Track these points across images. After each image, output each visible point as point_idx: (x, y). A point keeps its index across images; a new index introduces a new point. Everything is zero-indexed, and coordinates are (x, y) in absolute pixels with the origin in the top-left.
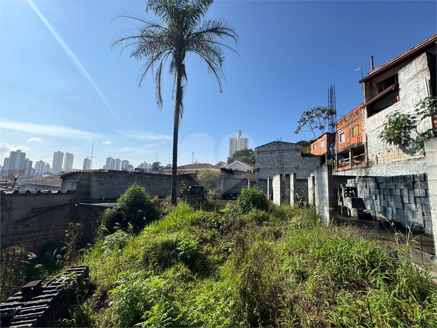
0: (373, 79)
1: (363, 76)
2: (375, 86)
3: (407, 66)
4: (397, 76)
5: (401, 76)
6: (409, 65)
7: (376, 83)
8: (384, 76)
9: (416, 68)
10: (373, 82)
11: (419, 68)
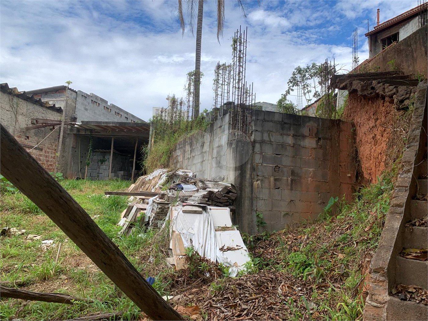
0: (378, 35)
1: (369, 29)
2: (380, 42)
3: (406, 26)
4: (398, 33)
5: (401, 34)
6: (407, 25)
7: (381, 39)
8: (389, 32)
9: (412, 29)
10: (378, 37)
11: (414, 29)
